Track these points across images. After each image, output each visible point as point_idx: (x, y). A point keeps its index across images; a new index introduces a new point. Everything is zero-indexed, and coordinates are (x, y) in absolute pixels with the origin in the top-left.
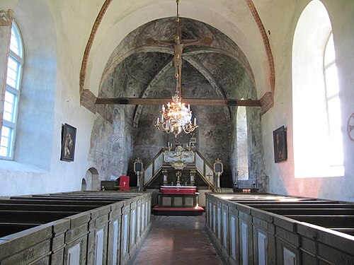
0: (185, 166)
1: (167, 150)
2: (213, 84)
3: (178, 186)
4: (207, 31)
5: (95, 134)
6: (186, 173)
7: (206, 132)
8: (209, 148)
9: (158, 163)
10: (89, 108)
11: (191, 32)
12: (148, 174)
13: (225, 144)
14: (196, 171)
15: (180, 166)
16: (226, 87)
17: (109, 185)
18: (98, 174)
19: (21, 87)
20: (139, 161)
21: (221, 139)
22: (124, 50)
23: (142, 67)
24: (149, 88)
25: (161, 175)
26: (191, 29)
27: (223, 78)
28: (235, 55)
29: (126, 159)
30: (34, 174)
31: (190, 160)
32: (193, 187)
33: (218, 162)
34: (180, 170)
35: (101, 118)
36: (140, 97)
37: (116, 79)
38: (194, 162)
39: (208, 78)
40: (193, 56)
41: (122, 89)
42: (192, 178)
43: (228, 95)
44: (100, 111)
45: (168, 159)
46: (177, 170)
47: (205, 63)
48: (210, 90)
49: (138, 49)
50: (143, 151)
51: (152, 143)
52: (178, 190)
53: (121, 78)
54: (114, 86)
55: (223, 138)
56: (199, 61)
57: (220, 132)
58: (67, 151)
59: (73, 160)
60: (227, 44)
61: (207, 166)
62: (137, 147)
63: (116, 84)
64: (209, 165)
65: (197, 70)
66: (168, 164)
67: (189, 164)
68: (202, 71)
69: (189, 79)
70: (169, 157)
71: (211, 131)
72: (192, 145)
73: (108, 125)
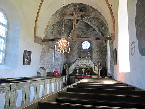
0: (86, 66)
1: (78, 59)
2: (98, 31)
3: (83, 74)
4: (90, 8)
5: (43, 53)
6: (86, 69)
7: (96, 52)
8: (97, 58)
9: (75, 65)
10: (39, 43)
11: (84, 9)
12: (71, 69)
13: (104, 56)
14: (91, 68)
15: (84, 66)
16: (103, 32)
17: (50, 74)
18: (46, 70)
19: (7, 37)
20: (66, 64)
21: (102, 54)
22: (55, 19)
23: (67, 25)
24: (71, 34)
25: (76, 70)
26: (84, 8)
27: (102, 28)
28: (101, 18)
29: (62, 64)
30: (8, 70)
31: (88, 64)
32: (89, 75)
33: (99, 65)
34: (84, 68)
35: (47, 47)
36: (68, 38)
37: (55, 31)
38: (90, 65)
39: (95, 28)
40: (87, 19)
41: (59, 35)
42: (89, 71)
43: (104, 35)
44: (46, 44)
45: (79, 64)
46: (83, 68)
47: (93, 22)
48: (97, 33)
49: (61, 18)
50: (70, 60)
51: (73, 57)
52: (83, 76)
53: (57, 30)
54: (54, 34)
55: (103, 54)
56: (90, 21)
57: (101, 52)
58: (26, 61)
59: (30, 64)
60: (98, 13)
61: (95, 66)
62: (67, 58)
63: (55, 33)
64: (96, 66)
65: (90, 25)
66: (79, 65)
67: (88, 65)
68: (92, 26)
69: (88, 29)
70: (79, 62)
71: (98, 51)
72: (89, 57)
73: (51, 50)
